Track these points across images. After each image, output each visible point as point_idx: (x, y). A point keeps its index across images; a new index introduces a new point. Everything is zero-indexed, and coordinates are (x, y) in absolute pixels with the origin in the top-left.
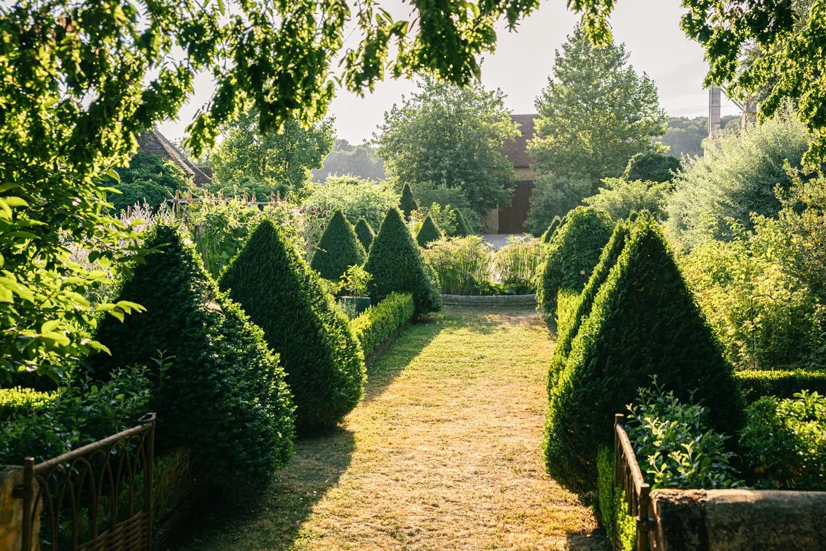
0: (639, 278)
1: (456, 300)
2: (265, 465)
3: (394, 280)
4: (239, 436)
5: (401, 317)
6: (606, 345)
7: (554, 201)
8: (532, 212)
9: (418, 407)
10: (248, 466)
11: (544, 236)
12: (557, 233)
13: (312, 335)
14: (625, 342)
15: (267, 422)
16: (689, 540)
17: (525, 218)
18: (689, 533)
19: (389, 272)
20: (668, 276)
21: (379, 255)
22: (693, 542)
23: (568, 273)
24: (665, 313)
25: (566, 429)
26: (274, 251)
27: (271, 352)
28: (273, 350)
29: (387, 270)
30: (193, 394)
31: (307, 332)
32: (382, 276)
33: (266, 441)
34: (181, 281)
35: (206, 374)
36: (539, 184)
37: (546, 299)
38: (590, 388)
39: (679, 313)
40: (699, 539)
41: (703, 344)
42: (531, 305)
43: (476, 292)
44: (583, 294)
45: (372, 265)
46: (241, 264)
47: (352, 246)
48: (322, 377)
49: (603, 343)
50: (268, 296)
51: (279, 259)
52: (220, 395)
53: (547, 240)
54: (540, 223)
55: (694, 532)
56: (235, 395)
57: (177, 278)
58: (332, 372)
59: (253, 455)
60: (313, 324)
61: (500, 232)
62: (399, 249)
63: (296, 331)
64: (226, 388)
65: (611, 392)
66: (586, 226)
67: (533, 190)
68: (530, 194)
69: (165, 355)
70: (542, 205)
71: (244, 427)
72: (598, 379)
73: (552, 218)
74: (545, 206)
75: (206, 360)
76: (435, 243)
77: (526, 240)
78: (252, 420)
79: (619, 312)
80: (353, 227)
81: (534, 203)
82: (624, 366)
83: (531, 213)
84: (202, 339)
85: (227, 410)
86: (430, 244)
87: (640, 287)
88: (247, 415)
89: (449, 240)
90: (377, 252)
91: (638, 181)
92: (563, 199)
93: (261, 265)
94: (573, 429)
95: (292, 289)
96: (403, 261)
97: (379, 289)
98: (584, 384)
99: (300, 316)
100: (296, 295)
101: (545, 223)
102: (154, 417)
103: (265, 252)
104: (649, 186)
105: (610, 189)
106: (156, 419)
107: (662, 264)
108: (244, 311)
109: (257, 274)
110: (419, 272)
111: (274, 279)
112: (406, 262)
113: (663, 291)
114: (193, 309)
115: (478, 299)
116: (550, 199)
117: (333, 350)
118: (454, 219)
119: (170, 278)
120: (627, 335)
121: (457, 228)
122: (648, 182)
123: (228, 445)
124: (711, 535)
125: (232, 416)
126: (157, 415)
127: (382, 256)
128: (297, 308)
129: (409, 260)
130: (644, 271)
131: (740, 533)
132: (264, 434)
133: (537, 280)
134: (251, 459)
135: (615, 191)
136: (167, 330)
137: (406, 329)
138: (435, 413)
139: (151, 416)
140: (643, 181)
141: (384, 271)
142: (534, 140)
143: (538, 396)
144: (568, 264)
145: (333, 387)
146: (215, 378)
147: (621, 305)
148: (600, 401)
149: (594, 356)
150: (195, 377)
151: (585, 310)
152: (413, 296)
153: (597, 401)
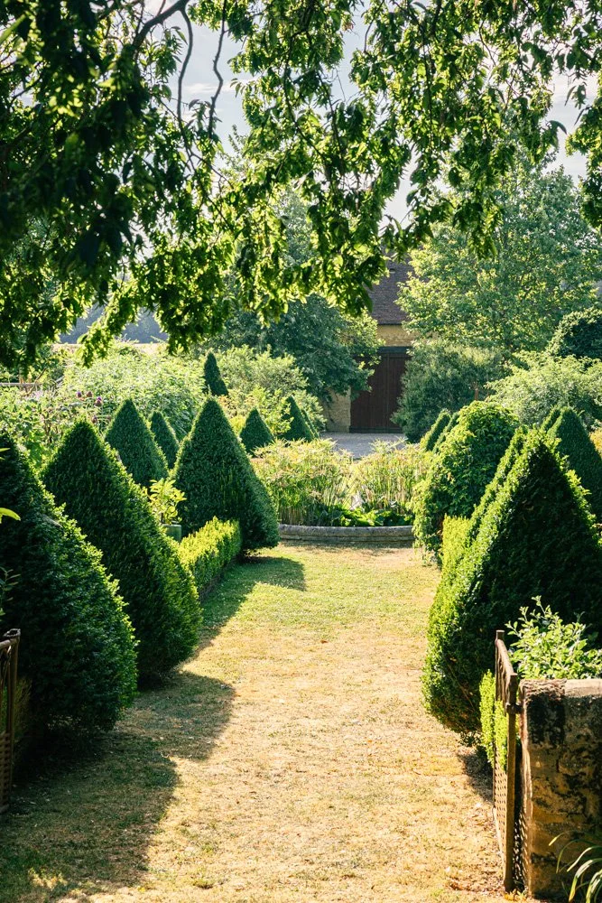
0: (529, 496)
1: (298, 532)
2: (112, 700)
3: (212, 501)
4: (86, 666)
5: (227, 551)
6: (491, 568)
7: (439, 381)
8: (405, 399)
9: (263, 661)
10: (95, 700)
11: (425, 440)
12: (444, 439)
13: (142, 563)
14: (512, 564)
15: (113, 654)
16: (550, 716)
17: (395, 407)
18: (549, 711)
19: (205, 490)
20: (559, 494)
21: (191, 466)
22: (552, 718)
23: (458, 496)
24: (555, 534)
25: (448, 657)
26: (93, 460)
27: (108, 578)
28: (111, 575)
29: (202, 487)
30: (37, 619)
31: (135, 561)
32: (195, 495)
33: (114, 674)
34: (18, 493)
35: (51, 596)
36: (417, 354)
37: (428, 530)
38: (474, 613)
39: (570, 534)
40: (557, 715)
41: (595, 567)
42: (407, 541)
43: (325, 522)
44: (473, 518)
45: (181, 480)
46: (52, 476)
47: (148, 452)
48: (154, 615)
49: (489, 566)
50: (87, 515)
51: (100, 469)
52: (67, 619)
53: (430, 447)
54: (419, 417)
55: (553, 710)
56: (82, 620)
57: (16, 489)
58: (167, 609)
59: (100, 688)
60: (143, 551)
61: (353, 430)
62: (219, 458)
63: (122, 558)
64: (73, 613)
65: (497, 618)
66: (484, 429)
67: (407, 363)
68: (403, 370)
69: (10, 574)
70: (423, 388)
71: (92, 657)
72: (483, 604)
73: (438, 411)
74: (426, 390)
75: (51, 581)
76: (267, 448)
77: (399, 447)
78: (99, 650)
79: (506, 532)
80: (148, 424)
81: (408, 385)
82: (511, 591)
83: (405, 401)
84: (45, 557)
85: (73, 637)
86: (259, 451)
87: (530, 506)
88: (92, 645)
89: (286, 446)
90: (188, 461)
91: (570, 357)
92: (455, 378)
93: (76, 476)
94: (455, 658)
95: (116, 507)
96: (227, 474)
97: (191, 514)
98: (468, 609)
99: (127, 541)
100: (122, 514)
101: (427, 418)
102: (19, 633)
103: (81, 460)
104: (587, 366)
105: (527, 368)
106: (22, 635)
107: (553, 481)
108: (80, 529)
109: (71, 488)
110: (248, 491)
111: (94, 494)
112: (231, 476)
113: (554, 511)
114: (35, 524)
115: (329, 532)
116: (434, 379)
117: (166, 582)
118: (287, 411)
119: (8, 489)
120: (514, 557)
121: (292, 425)
122: (585, 359)
123: (75, 676)
124: (567, 712)
125: (79, 643)
126: (21, 631)
127: (196, 467)
128: (123, 530)
129: (234, 474)
130: (534, 489)
131: (591, 710)
132: (111, 666)
133: (417, 505)
134: (98, 693)
135: (534, 371)
136: (6, 547)
137: (231, 570)
138: (286, 668)
139: (16, 632)
140: (578, 357)
141: (199, 489)
142: (410, 283)
143: (416, 651)
144: (459, 483)
145: (167, 627)
146: (61, 601)
147: (508, 525)
148: (485, 626)
149: (479, 579)
150: (39, 599)
151: (473, 534)
152: (240, 525)
153: (482, 627)
